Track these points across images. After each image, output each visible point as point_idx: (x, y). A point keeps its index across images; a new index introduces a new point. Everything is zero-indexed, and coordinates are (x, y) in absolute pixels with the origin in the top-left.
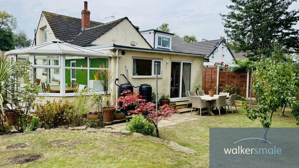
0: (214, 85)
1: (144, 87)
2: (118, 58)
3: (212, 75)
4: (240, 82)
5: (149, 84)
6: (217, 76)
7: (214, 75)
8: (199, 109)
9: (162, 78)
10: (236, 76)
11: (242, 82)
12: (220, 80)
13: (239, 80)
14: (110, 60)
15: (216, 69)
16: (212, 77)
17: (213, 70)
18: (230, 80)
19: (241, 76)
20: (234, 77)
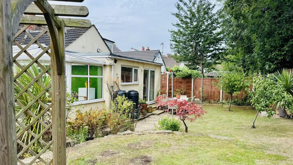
0: (164, 89)
1: (132, 93)
2: (113, 66)
3: (163, 81)
4: (186, 86)
5: (136, 91)
6: (166, 82)
7: (164, 81)
8: (171, 109)
9: (138, 84)
10: (182, 81)
11: (188, 86)
12: (169, 85)
13: (186, 85)
14: (104, 68)
15: (166, 76)
16: (163, 82)
17: (163, 77)
18: (178, 85)
19: (187, 82)
20: (181, 83)
